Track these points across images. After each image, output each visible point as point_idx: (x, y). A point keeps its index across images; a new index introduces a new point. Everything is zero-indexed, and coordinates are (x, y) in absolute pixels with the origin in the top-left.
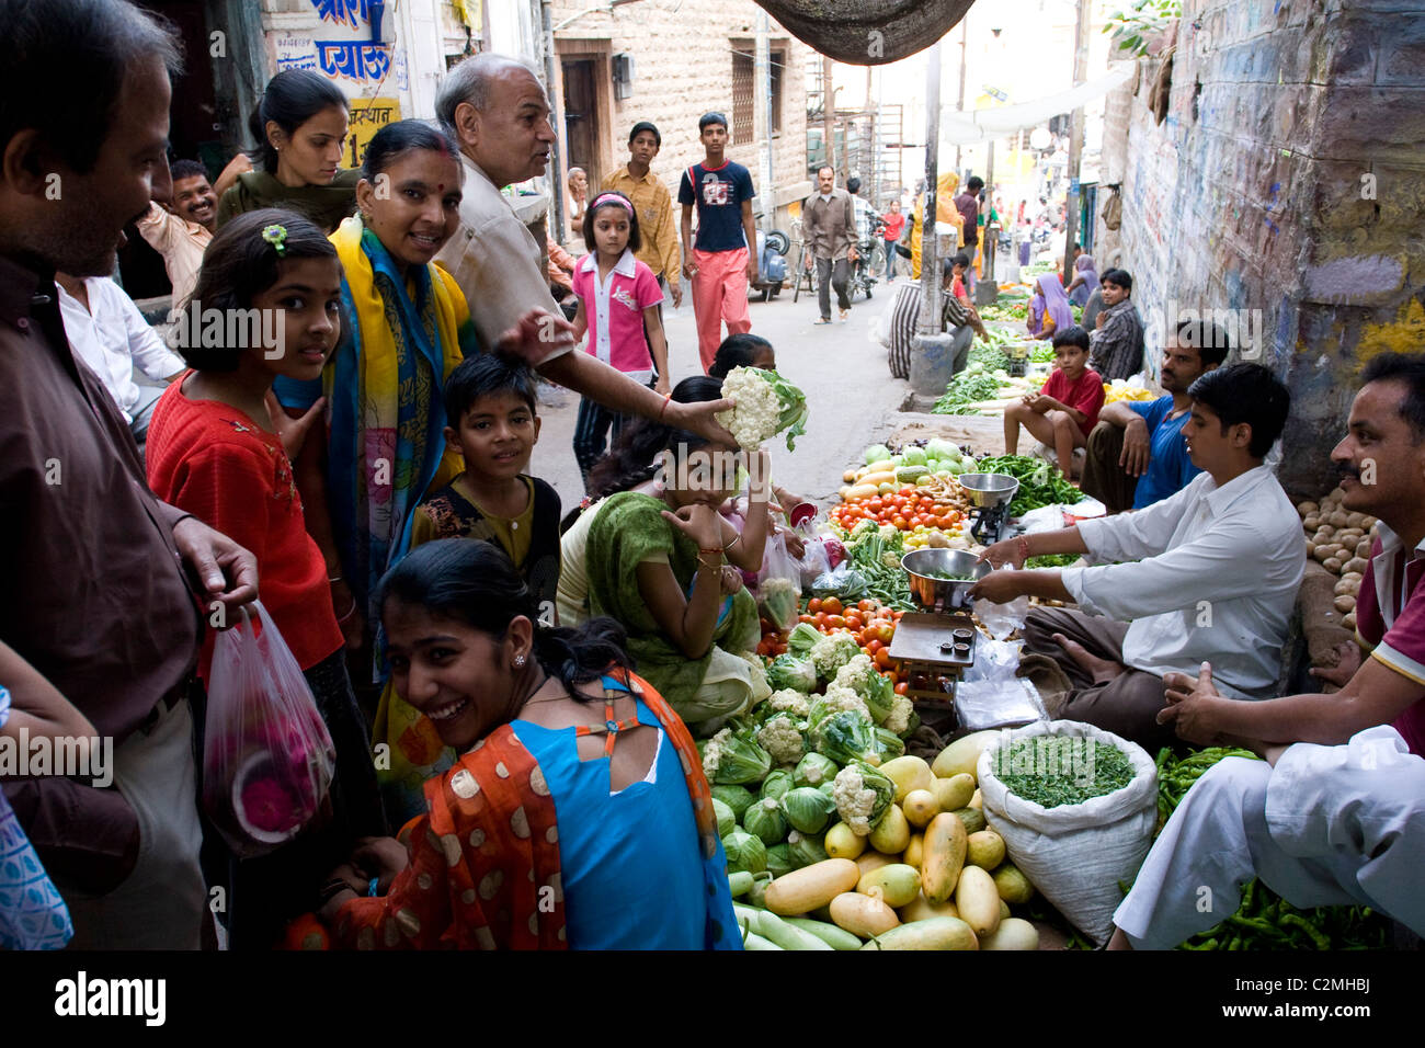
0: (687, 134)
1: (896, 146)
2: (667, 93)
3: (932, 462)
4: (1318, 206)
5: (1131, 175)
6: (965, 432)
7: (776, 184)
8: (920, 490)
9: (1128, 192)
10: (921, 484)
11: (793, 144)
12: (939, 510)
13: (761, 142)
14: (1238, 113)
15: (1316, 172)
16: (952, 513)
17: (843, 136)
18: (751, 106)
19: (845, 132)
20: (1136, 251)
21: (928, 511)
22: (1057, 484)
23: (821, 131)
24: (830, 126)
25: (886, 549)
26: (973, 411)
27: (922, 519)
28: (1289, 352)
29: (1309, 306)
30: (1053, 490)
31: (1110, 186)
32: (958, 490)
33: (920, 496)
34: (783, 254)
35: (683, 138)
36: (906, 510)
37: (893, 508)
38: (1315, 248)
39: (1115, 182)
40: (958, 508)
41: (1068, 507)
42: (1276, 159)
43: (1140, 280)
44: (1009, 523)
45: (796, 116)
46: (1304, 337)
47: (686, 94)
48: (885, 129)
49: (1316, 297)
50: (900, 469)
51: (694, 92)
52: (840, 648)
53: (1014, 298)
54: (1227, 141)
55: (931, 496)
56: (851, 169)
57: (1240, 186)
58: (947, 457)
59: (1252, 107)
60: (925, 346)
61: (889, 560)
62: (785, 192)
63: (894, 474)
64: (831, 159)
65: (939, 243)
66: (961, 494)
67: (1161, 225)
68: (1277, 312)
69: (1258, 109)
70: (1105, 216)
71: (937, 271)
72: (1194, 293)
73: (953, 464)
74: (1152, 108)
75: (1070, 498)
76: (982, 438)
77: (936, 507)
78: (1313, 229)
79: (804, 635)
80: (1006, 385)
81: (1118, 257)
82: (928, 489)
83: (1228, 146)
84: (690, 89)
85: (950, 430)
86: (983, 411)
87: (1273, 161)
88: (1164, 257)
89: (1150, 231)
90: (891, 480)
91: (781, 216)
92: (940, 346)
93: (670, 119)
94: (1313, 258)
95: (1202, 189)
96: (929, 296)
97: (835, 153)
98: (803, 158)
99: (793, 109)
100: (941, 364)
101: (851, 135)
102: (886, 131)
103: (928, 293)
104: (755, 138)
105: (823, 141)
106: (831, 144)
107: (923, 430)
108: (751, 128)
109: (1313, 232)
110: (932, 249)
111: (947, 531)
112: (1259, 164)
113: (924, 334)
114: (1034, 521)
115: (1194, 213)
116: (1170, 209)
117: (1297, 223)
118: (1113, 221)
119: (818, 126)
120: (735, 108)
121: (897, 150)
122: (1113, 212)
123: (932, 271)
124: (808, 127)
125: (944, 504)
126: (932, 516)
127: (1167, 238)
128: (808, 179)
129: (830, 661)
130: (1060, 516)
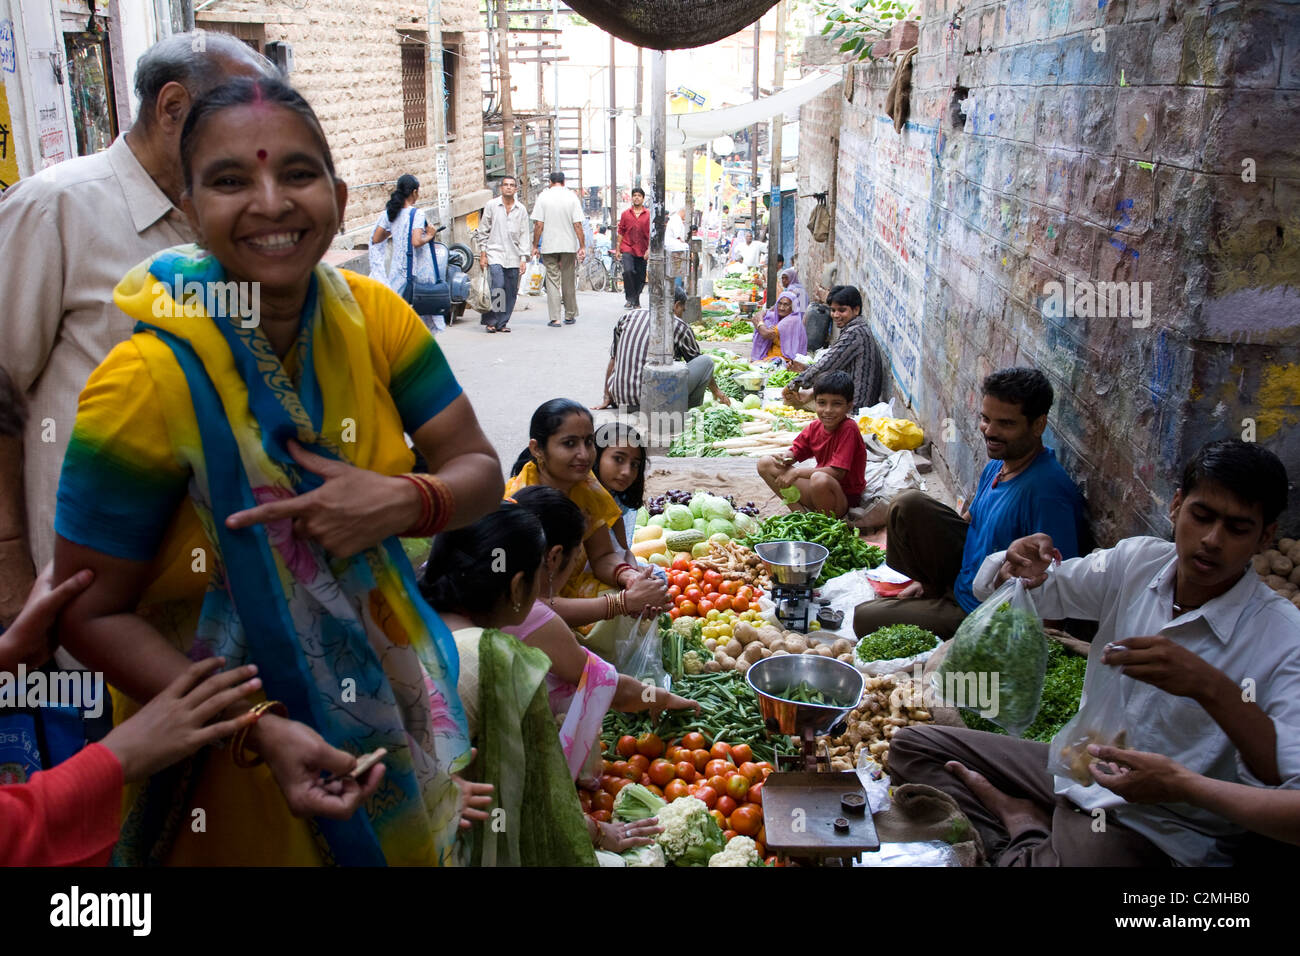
0: (354, 135)
1: (575, 152)
2: (330, 88)
3: (699, 522)
4: (1216, 228)
5: (847, 184)
6: (719, 478)
7: (453, 192)
8: (701, 561)
9: (846, 203)
10: (699, 553)
11: (470, 148)
12: (730, 588)
13: (437, 146)
14: (1041, 119)
15: (1212, 188)
16: (744, 589)
17: (522, 140)
18: (424, 106)
19: (524, 136)
20: (863, 265)
21: (716, 589)
22: (855, 545)
23: (499, 134)
24: (508, 130)
25: (685, 648)
26: (718, 451)
27: (713, 600)
28: (1178, 399)
29: (1204, 345)
30: (852, 553)
31: (816, 196)
32: (745, 558)
33: (703, 570)
34: (465, 270)
35: (349, 141)
36: (692, 589)
37: (674, 588)
38: (1212, 278)
39: (820, 192)
40: (747, 582)
41: (872, 572)
42: (1124, 172)
43: (872, 297)
44: (811, 598)
45: (470, 119)
46: (1200, 381)
47: (351, 91)
48: (562, 134)
49: (1213, 334)
50: (669, 534)
51: (360, 88)
52: (693, 822)
53: (719, 314)
54: (1020, 152)
55: (715, 569)
56: (532, 176)
57: (1055, 200)
58: (719, 516)
59: (1071, 112)
60: (657, 377)
61: (690, 663)
62: (462, 202)
63: (662, 541)
64: (511, 165)
65: (669, 261)
66: (747, 563)
67: (906, 238)
68: (1148, 351)
69: (1082, 114)
70: (811, 227)
71: (667, 293)
72: (976, 319)
73: (726, 523)
74: (891, 113)
75: (871, 560)
76: (739, 485)
77: (726, 583)
78: (1209, 256)
79: (635, 802)
80: (749, 419)
81: (834, 272)
82: (711, 560)
83: (1026, 157)
84: (355, 85)
85: (702, 476)
86: (728, 451)
87: (1118, 172)
88: (916, 273)
89: (887, 245)
90: (661, 550)
91: (459, 228)
92: (673, 377)
93: (334, 118)
94: (1210, 289)
95: (979, 203)
96: (660, 321)
97: (515, 158)
98: (480, 164)
99: (470, 109)
100: (675, 398)
101: (530, 140)
102: (565, 137)
103: (659, 317)
104: (428, 141)
105: (501, 146)
106: (510, 149)
107: (670, 478)
108: (424, 130)
109: (1206, 258)
110: (661, 268)
111: (743, 614)
112: (1088, 177)
113: (656, 363)
114: (838, 592)
115: (968, 229)
116: (922, 223)
117: (1177, 246)
118: (822, 230)
119: (494, 130)
120: (406, 107)
121: (576, 156)
122: (820, 222)
123: (661, 293)
124: (485, 130)
125: (732, 579)
126: (724, 596)
127: (920, 252)
128: (487, 187)
129: (681, 843)
130: (867, 585)
